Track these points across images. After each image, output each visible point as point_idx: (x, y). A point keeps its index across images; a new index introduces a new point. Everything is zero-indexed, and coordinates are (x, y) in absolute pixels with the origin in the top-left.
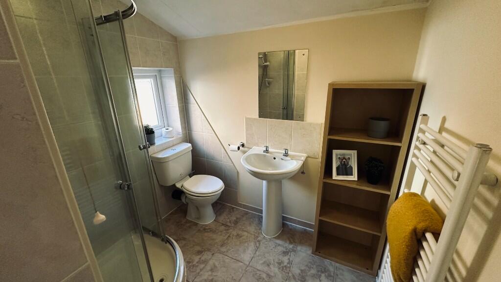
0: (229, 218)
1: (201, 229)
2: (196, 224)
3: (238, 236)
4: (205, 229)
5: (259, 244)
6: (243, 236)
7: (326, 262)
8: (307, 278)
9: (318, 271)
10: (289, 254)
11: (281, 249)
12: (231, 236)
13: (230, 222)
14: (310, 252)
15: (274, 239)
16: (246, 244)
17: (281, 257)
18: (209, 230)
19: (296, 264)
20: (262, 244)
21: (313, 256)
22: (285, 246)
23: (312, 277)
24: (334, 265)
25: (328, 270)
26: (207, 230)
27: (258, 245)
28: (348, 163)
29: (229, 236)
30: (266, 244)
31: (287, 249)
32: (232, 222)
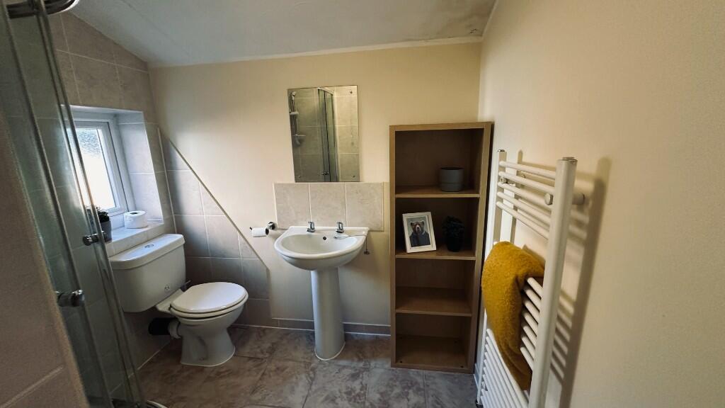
0: (259, 347)
1: (212, 375)
2: (202, 369)
3: (279, 370)
4: (219, 374)
5: (315, 373)
6: (286, 368)
7: (411, 373)
8: (391, 402)
9: (404, 388)
10: (361, 376)
11: (347, 372)
12: (266, 372)
13: (262, 352)
14: (388, 366)
15: (336, 361)
16: (294, 380)
17: (349, 384)
18: (227, 373)
19: (372, 388)
20: (318, 373)
21: (393, 370)
22: (353, 366)
23: (397, 397)
24: (421, 373)
25: (416, 383)
26: (222, 375)
27: (312, 376)
28: (423, 230)
29: (263, 374)
30: (325, 371)
31: (356, 370)
32: (265, 351)
